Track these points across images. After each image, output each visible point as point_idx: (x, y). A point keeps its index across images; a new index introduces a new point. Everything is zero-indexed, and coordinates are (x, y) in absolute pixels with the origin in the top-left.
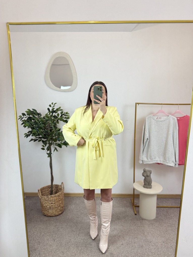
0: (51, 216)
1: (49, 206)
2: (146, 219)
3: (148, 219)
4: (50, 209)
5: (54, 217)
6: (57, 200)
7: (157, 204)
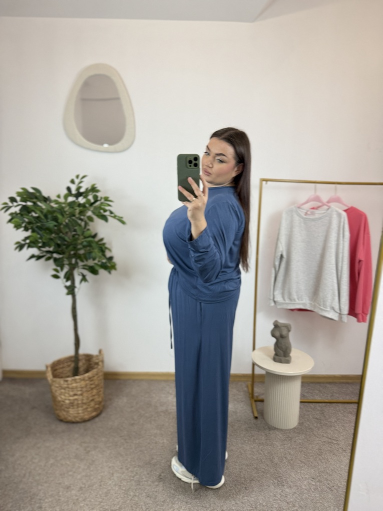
0: (73, 423)
1: (69, 400)
2: (277, 427)
3: (281, 428)
4: (73, 406)
5: (79, 425)
6: (88, 387)
7: (302, 395)
